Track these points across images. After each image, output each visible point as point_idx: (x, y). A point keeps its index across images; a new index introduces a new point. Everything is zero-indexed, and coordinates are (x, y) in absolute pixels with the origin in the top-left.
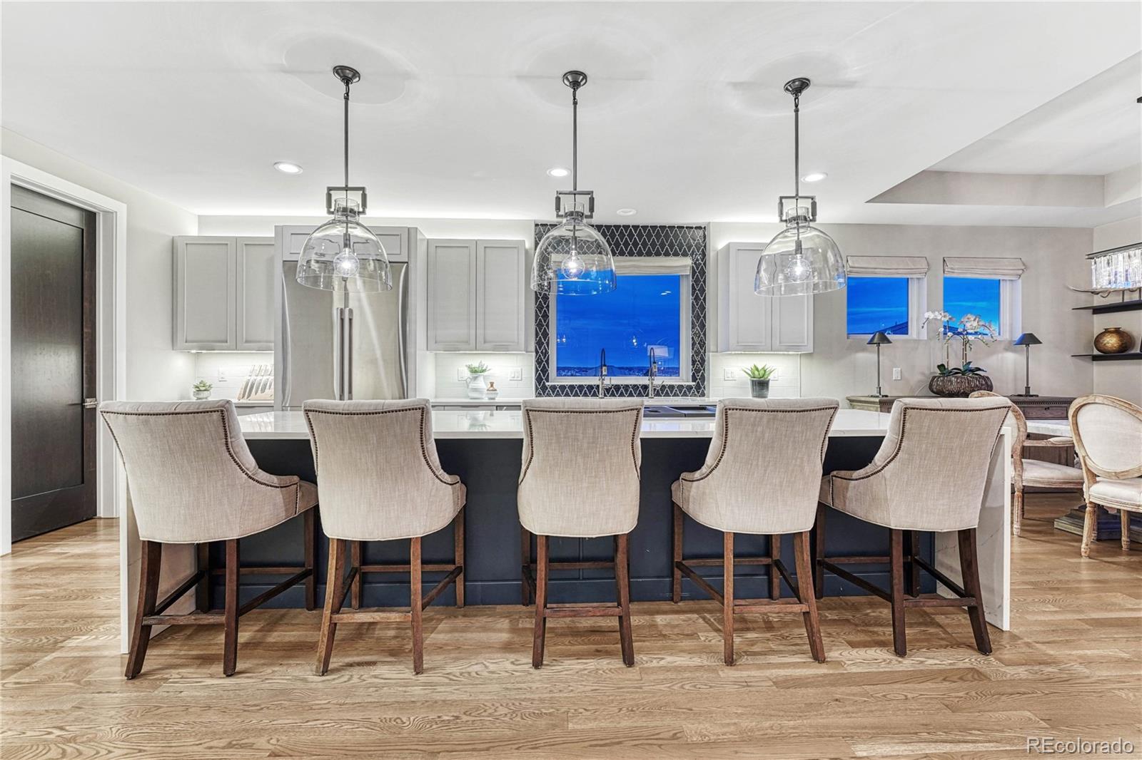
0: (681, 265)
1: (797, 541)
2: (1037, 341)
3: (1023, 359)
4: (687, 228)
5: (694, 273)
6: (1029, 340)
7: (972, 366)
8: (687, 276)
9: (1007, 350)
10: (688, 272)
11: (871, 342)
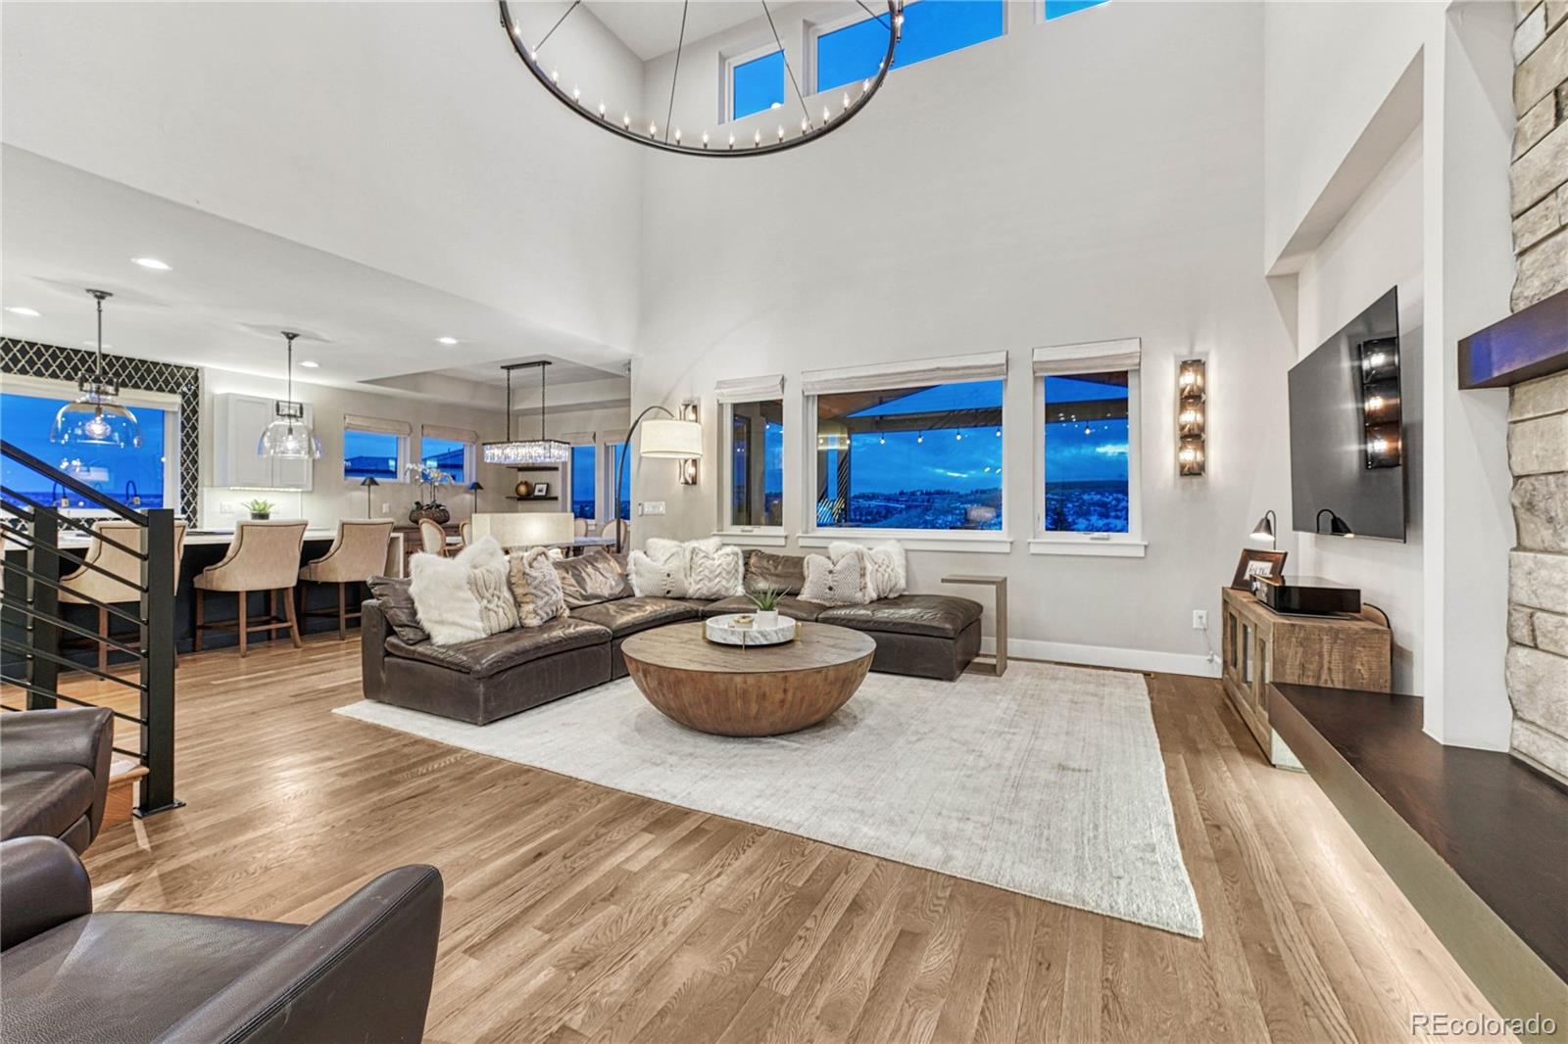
0: (172, 402)
1: (286, 592)
2: (481, 488)
3: (473, 497)
4: (187, 368)
5: (184, 410)
6: (476, 486)
7: (438, 502)
8: (175, 413)
9: (466, 492)
10: (177, 409)
11: (363, 484)
